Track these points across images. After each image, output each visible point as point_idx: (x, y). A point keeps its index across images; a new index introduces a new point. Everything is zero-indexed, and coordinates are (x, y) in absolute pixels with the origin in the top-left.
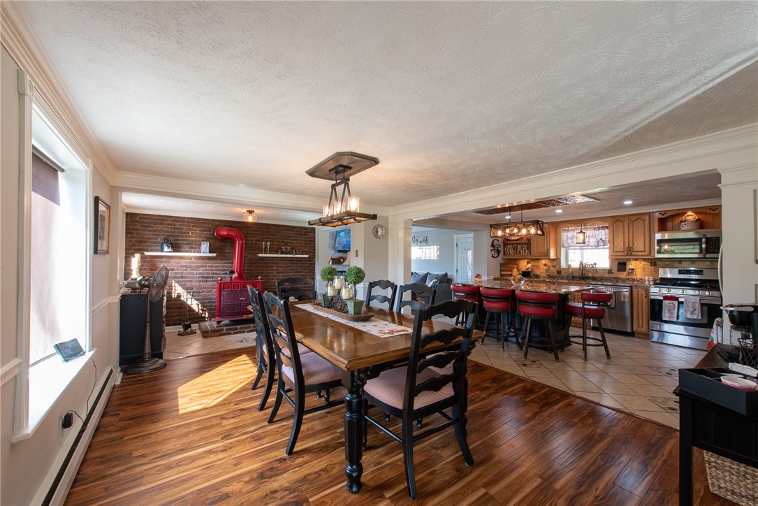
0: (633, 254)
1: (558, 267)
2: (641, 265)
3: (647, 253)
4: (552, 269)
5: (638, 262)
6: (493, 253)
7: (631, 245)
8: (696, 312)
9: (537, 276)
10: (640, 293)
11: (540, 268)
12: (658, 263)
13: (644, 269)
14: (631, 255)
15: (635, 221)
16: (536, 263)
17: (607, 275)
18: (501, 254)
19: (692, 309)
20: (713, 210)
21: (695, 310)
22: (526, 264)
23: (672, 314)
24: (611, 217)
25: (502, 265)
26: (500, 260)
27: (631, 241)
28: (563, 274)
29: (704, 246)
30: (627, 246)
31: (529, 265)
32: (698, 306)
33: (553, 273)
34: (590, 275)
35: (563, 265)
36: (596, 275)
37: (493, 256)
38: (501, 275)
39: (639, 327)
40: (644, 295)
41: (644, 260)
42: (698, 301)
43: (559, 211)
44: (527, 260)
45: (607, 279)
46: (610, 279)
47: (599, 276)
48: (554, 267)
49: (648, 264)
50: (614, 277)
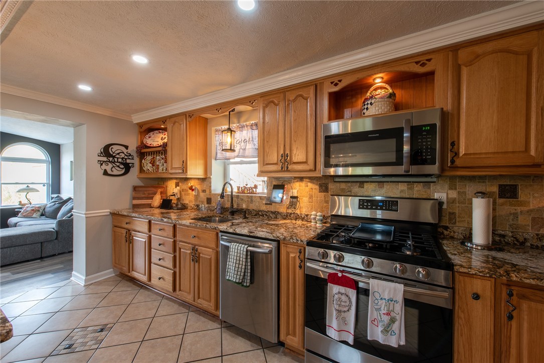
0: (290, 167)
1: (207, 192)
2: (307, 189)
3: (311, 166)
4: (202, 194)
5: (303, 184)
7: (288, 152)
8: (395, 326)
9: (184, 208)
10: (292, 255)
11: (188, 195)
12: (331, 186)
13: (311, 197)
14: (288, 171)
15: (294, 100)
16: (184, 186)
17: (264, 208)
19: (386, 319)
20: (423, 65)
21: (393, 321)
22: (174, 186)
23: (344, 321)
25: (135, 188)
26: (133, 177)
27: (288, 140)
28: (213, 204)
29: (406, 148)
30: (282, 152)
31: (177, 190)
32: (399, 308)
33: (202, 202)
34: (244, 206)
35: (216, 187)
36: (252, 207)
37: (106, 173)
39: (288, 334)
40: (298, 262)
41: (311, 179)
42: (400, 297)
43: (140, 59)
44: (174, 181)
45: (263, 215)
46: (266, 215)
47: (255, 208)
48: (204, 191)
49: (317, 187)
50: (272, 212)
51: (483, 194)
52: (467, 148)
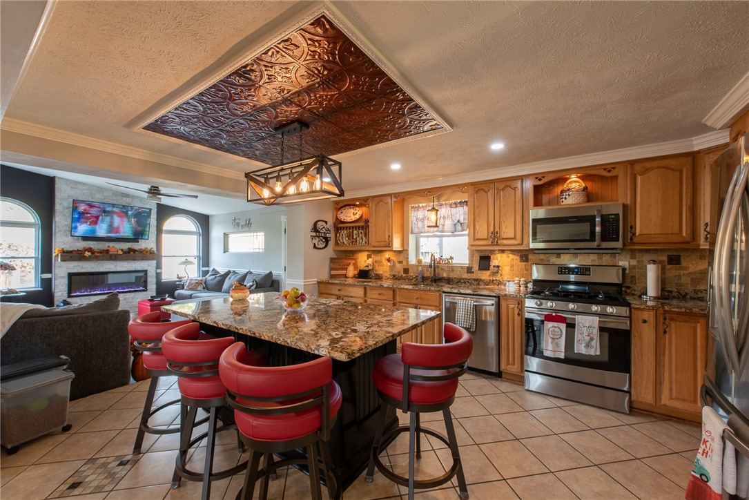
0: (499, 242)
1: (404, 263)
2: (509, 259)
3: (519, 241)
4: (398, 265)
5: (504, 255)
6: (316, 241)
7: (497, 230)
8: (593, 343)
9: (379, 277)
11: (383, 265)
12: (531, 257)
13: (512, 266)
14: (497, 244)
15: (503, 189)
16: (377, 258)
17: (466, 276)
18: (331, 243)
19: (587, 339)
20: (609, 171)
21: (592, 339)
22: (366, 258)
23: (557, 345)
24: (473, 184)
25: (332, 260)
26: (330, 251)
27: (497, 221)
28: (411, 274)
29: (598, 229)
30: (492, 230)
31: (370, 261)
32: (596, 332)
33: (399, 272)
34: (445, 275)
35: (412, 260)
36: (452, 275)
37: (315, 247)
38: (332, 277)
39: (508, 364)
41: (513, 252)
42: (596, 325)
43: (396, 167)
44: (367, 253)
45: (465, 283)
46: (468, 282)
47: (456, 276)
48: (400, 262)
49: (518, 258)
50: (474, 280)
51: (654, 262)
52: (641, 230)
